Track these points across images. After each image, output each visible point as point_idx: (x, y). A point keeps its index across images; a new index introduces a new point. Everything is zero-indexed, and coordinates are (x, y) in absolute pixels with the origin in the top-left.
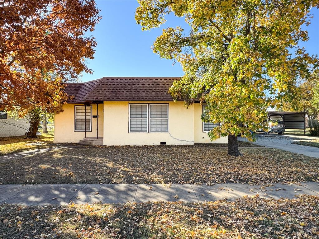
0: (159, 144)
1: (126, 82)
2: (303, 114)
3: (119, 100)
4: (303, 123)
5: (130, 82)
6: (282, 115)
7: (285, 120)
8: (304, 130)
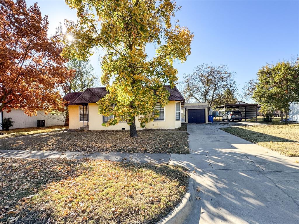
0: (121, 129)
1: (99, 90)
2: (255, 105)
3: (92, 102)
4: (255, 112)
5: (102, 90)
6: (244, 107)
7: (247, 111)
8: (255, 118)
